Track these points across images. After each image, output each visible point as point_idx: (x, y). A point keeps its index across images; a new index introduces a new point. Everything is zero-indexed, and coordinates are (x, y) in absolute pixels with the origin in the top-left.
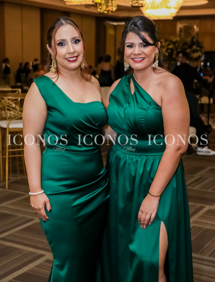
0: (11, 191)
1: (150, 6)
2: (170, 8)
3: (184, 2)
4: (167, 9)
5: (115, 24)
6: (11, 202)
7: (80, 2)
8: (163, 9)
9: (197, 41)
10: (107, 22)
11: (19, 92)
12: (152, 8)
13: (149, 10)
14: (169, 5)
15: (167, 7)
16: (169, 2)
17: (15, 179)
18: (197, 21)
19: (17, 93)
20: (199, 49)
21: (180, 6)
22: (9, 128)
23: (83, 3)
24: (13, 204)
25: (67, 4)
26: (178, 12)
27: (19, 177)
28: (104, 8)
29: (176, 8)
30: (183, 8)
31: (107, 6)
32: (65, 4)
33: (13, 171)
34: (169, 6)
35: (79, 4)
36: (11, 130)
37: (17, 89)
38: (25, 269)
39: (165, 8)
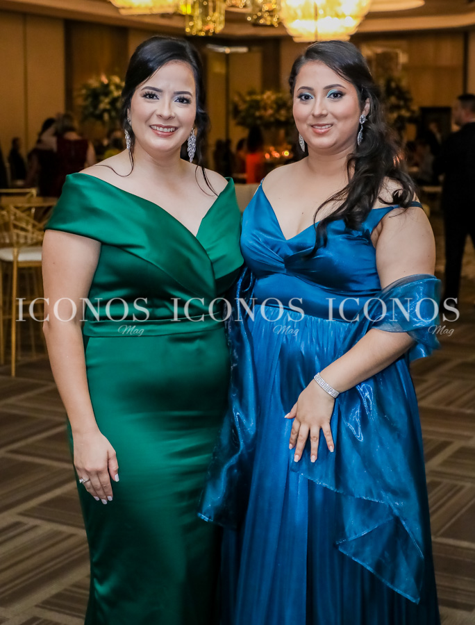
0: (21, 380)
1: (299, 13)
2: (344, 16)
3: (373, 3)
4: (336, 19)
5: (227, 50)
6: (23, 396)
7: (151, 9)
8: (328, 18)
9: (398, 88)
10: (210, 46)
11: (32, 196)
12: (304, 17)
13: (297, 21)
14: (340, 10)
15: (337, 16)
16: (339, 4)
17: (28, 359)
18: (404, 43)
19: (28, 196)
20: (402, 103)
21: (365, 12)
22: (18, 262)
23: (156, 11)
24: (28, 399)
25: (123, 12)
26: (360, 25)
27: (34, 357)
28: (199, 24)
29: (356, 17)
30: (370, 16)
31: (205, 23)
32: (119, 13)
33: (24, 347)
34: (340, 13)
35: (148, 12)
36: (21, 265)
37: (27, 190)
38: (58, 492)
39: (332, 16)
